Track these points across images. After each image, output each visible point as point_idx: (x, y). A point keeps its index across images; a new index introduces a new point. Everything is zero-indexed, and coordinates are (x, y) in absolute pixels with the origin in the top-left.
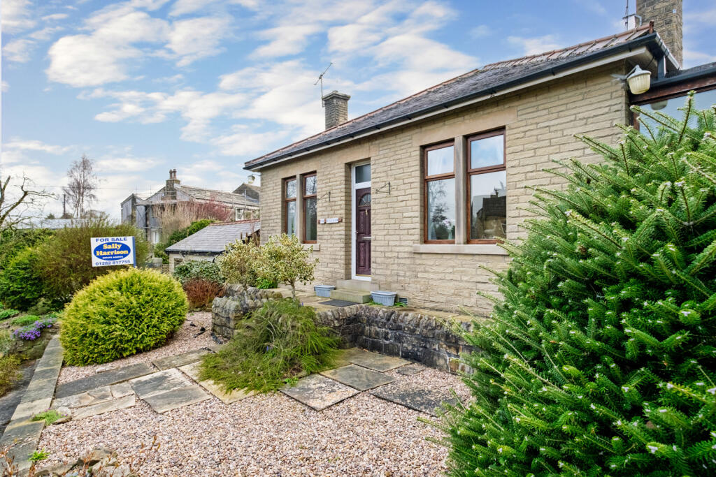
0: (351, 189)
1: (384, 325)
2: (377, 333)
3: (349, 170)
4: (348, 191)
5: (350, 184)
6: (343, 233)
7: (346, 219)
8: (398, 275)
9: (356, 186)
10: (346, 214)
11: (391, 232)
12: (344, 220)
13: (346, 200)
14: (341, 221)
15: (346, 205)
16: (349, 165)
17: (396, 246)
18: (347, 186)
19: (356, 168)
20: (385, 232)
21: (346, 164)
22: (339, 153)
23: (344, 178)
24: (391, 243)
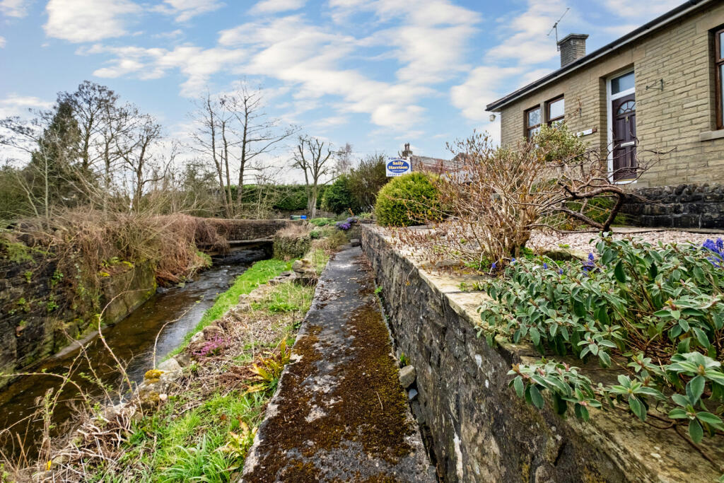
0: (606, 101)
1: (673, 200)
2: (663, 209)
3: (603, 84)
4: (603, 102)
5: (605, 97)
6: (599, 141)
7: (601, 128)
8: (676, 169)
9: (611, 98)
10: (601, 124)
11: (664, 128)
12: (599, 130)
13: (601, 112)
14: (596, 131)
15: (601, 115)
16: (603, 79)
17: (673, 140)
18: (602, 99)
19: (612, 81)
20: (658, 129)
21: (601, 78)
22: (592, 70)
23: (598, 92)
24: (664, 139)
